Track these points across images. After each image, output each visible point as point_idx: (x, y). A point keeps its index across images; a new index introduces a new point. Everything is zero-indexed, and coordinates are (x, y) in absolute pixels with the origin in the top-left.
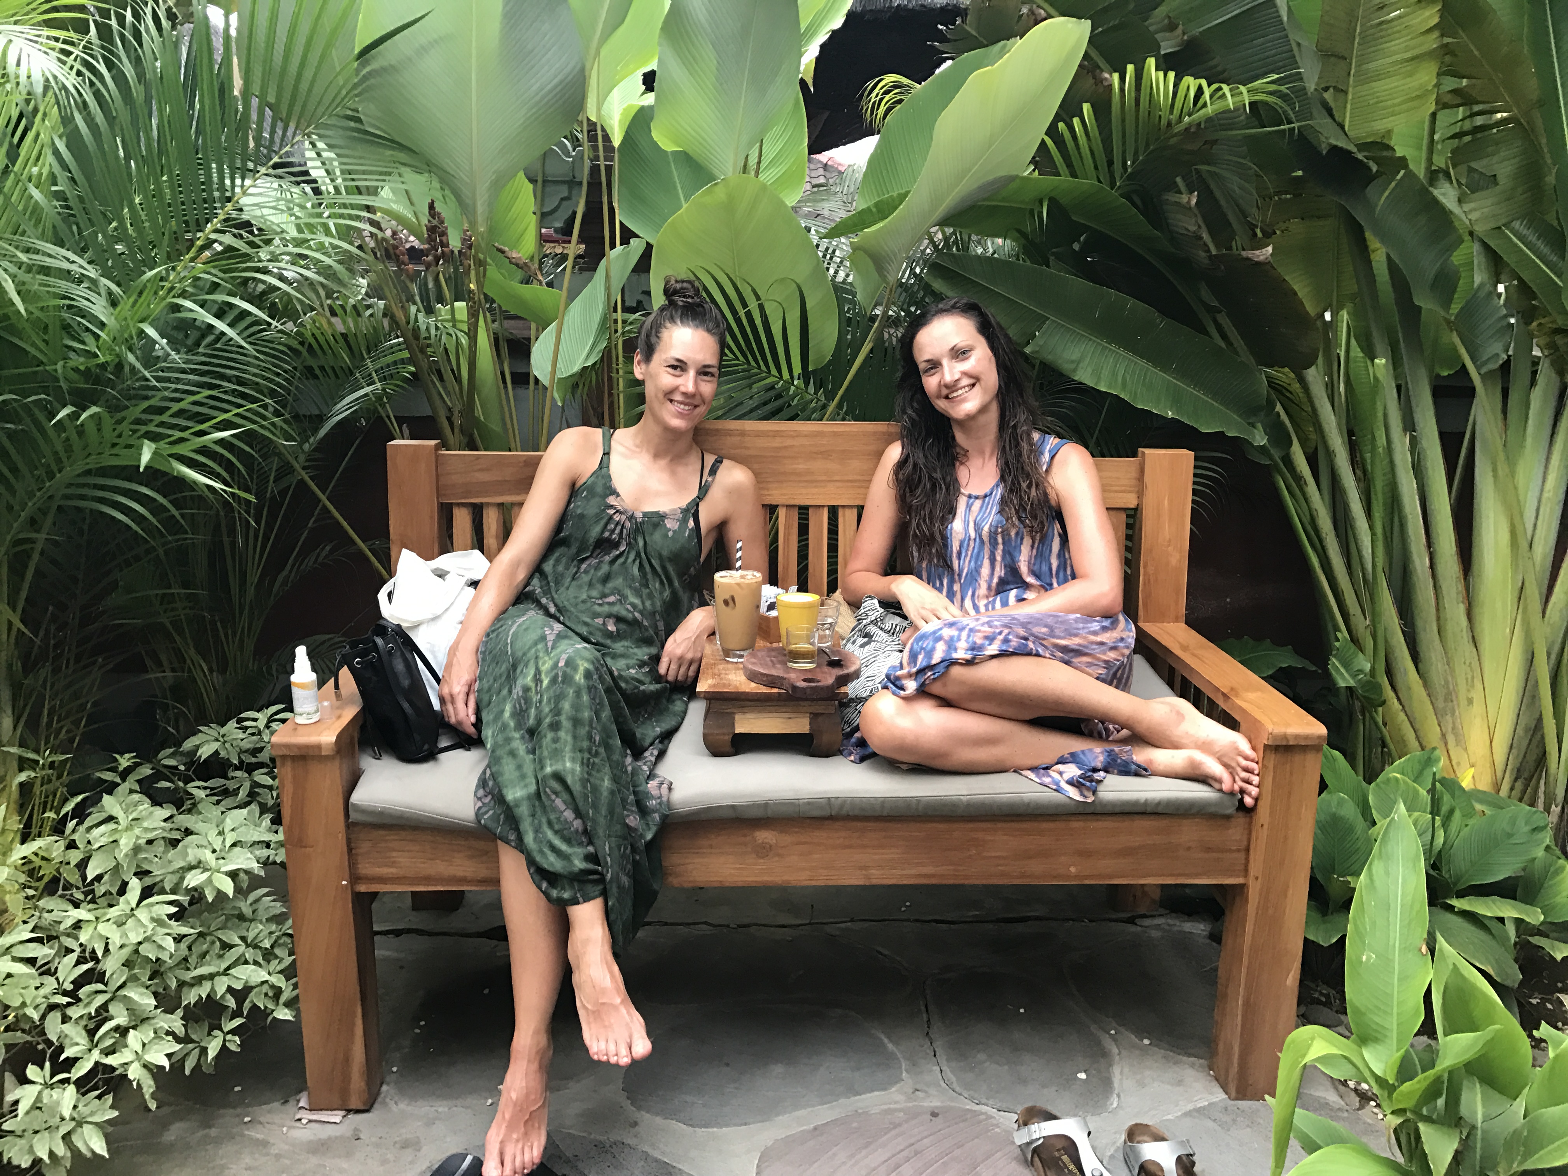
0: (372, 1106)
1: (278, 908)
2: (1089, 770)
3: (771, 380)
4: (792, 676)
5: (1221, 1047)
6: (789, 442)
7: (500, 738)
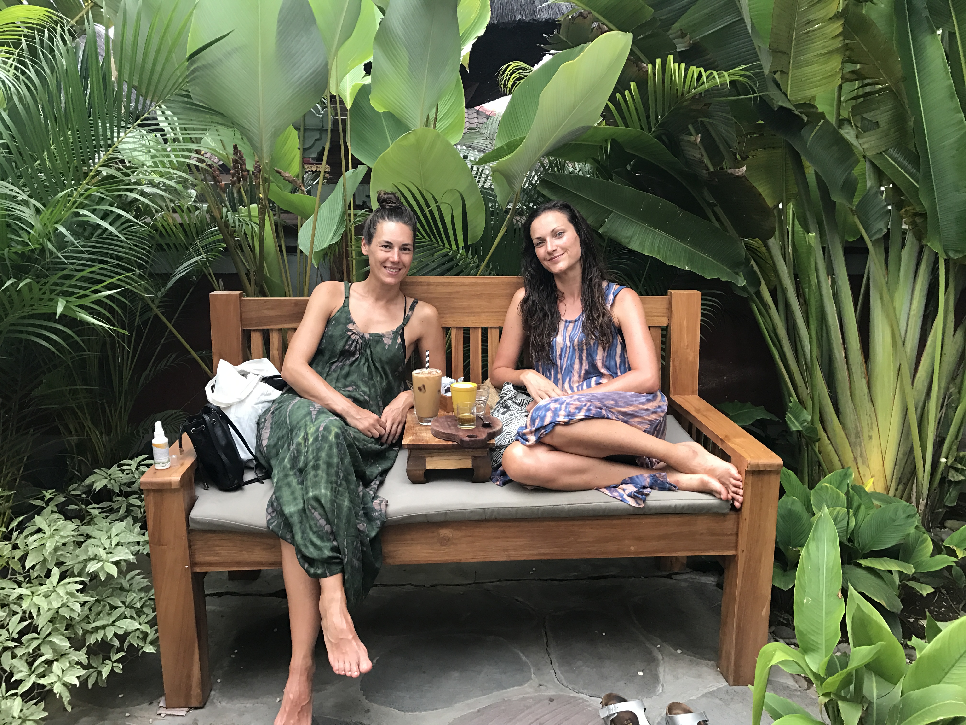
0: (205, 704)
1: (145, 582)
2: (641, 488)
3: (445, 250)
4: (461, 434)
5: (724, 654)
6: (457, 289)
7: (281, 475)
